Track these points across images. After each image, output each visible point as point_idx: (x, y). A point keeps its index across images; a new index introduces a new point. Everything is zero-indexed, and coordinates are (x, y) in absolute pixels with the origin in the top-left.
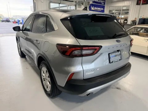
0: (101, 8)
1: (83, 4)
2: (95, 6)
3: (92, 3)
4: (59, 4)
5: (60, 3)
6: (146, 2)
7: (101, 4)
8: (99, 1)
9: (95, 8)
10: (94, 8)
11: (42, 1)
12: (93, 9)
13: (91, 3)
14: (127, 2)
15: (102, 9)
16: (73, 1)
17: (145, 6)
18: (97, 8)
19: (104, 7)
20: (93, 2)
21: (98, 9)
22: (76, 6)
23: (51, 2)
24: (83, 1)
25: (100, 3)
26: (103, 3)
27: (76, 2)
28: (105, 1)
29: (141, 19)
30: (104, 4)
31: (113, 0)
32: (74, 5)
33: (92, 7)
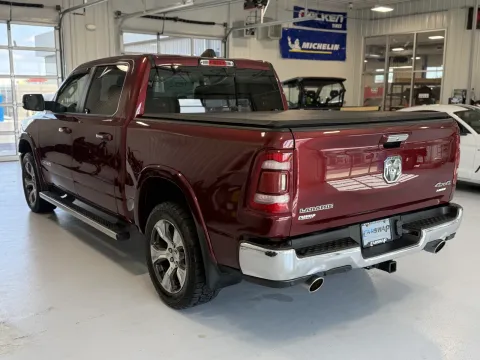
0: (331, 43)
1: (253, 34)
2: (304, 37)
3: (291, 26)
4: (158, 34)
5: (160, 30)
8: (319, 16)
9: (306, 45)
10: (301, 45)
11: (90, 27)
12: (295, 47)
13: (288, 25)
15: (336, 47)
16: (213, 24)
18: (313, 46)
19: (341, 40)
21: (320, 46)
22: (225, 40)
24: (253, 20)
25: (328, 25)
26: (339, 22)
27: (225, 25)
30: (344, 28)
31: (376, 12)
32: (218, 37)
33: (293, 42)
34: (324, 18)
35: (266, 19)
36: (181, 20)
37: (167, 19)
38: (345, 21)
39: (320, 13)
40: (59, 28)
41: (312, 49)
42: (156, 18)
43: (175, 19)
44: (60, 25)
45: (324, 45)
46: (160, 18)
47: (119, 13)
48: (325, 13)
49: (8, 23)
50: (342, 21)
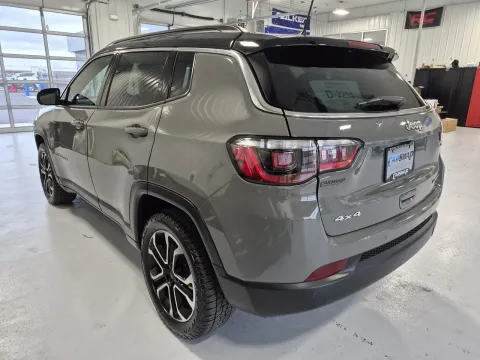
3: (271, 24)
4: (169, 26)
5: (170, 22)
6: (432, 20)
7: (299, 28)
8: (291, 17)
11: (113, 17)
13: (268, 23)
14: (377, 20)
16: (212, 19)
17: (430, 31)
20: (274, 21)
23: (140, 21)
24: (244, 18)
25: (296, 25)
26: (304, 23)
27: (221, 20)
28: (309, 18)
29: (421, 69)
30: (308, 28)
31: (337, 16)
34: (294, 19)
36: (187, 15)
37: (176, 13)
40: (86, 17)
42: (167, 12)
43: (182, 14)
44: (87, 14)
46: (170, 12)
47: (136, 6)
49: (41, 10)
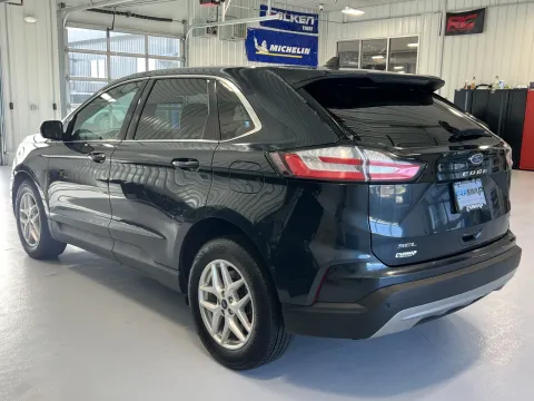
1: (215, 33)
2: (271, 39)
3: (258, 26)
4: (108, 30)
5: (110, 25)
7: (301, 30)
8: (288, 17)
9: (274, 48)
10: (268, 48)
11: (29, 20)
12: (263, 50)
13: (254, 22)
14: (413, 22)
15: (307, 51)
16: (171, 20)
18: (282, 48)
19: (314, 48)
21: (289, 49)
22: (183, 37)
26: (309, 25)
27: (184, 22)
28: (316, 16)
31: (348, 16)
32: (176, 35)
33: (260, 44)
34: (293, 18)
35: (228, 17)
36: (133, 15)
37: (118, 13)
38: (316, 22)
39: (289, 13)
41: (281, 52)
42: (105, 12)
43: (127, 14)
45: (294, 48)
46: (110, 12)
47: (63, 5)
48: (294, 13)
50: (313, 23)
